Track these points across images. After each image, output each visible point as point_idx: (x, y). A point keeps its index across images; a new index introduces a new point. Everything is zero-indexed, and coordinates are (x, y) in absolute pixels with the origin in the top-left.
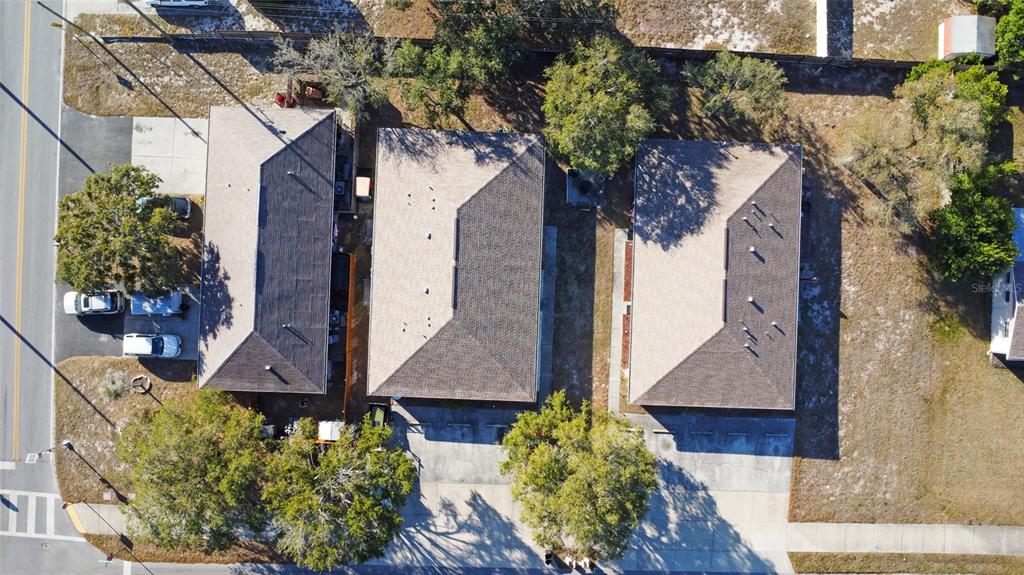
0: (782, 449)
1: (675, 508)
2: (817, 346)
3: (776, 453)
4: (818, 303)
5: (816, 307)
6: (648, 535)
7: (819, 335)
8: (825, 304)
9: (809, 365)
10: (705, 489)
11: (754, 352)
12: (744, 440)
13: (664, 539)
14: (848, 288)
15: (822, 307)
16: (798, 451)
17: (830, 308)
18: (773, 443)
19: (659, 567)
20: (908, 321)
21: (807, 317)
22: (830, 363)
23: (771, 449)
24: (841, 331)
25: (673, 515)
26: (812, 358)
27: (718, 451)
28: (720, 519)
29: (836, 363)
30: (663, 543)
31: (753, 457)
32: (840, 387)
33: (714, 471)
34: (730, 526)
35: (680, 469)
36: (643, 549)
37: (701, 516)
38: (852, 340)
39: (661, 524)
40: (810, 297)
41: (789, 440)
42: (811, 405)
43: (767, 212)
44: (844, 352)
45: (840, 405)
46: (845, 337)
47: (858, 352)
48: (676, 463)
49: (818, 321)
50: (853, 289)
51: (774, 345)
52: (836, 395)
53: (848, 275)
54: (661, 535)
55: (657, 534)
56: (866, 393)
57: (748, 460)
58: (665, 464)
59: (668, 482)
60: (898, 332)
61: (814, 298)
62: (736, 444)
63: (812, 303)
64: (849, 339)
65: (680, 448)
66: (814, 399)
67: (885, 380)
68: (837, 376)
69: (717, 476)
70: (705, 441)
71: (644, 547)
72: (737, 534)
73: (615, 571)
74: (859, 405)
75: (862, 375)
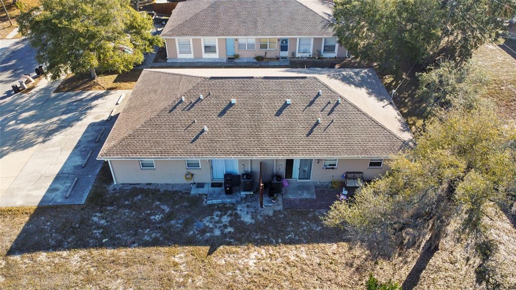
0: (53, 194)
1: (37, 126)
2: (173, 222)
3: (51, 190)
4: (230, 222)
5: (226, 219)
7: (188, 224)
8: (230, 229)
9: (150, 215)
10: (44, 142)
11: (175, 107)
12: (79, 163)
13: (12, 123)
14: (253, 256)
15: (225, 227)
16: (42, 210)
17: (224, 235)
18: (65, 186)
21: (213, 211)
22: (147, 238)
23: (58, 185)
24: (191, 248)
25: (31, 126)
26: (157, 217)
27: (77, 147)
28: (6, 154)
29: (146, 244)
30: (8, 122)
31: (57, 172)
32: (108, 252)
33: (57, 146)
35: (72, 126)
36: (12, 112)
37: (19, 141)
38: (176, 265)
39: (29, 120)
40: (239, 212)
41: (60, 200)
42: (96, 219)
43: (333, 116)
44: (160, 254)
45: (83, 252)
46: (181, 255)
47: (156, 272)
48: (79, 123)
49: (206, 222)
50: (251, 263)
51: (181, 131)
52: (101, 245)
53: (271, 255)
54: (18, 120)
55: (20, 118)
57: (56, 168)
58: (82, 117)
59: (63, 120)
61: (237, 216)
62: (77, 158)
63: (231, 215)
64: (177, 260)
65: (92, 125)
66: (103, 222)
68: (126, 246)
69: (50, 149)
70: (91, 138)
74: (74, 278)
75: (119, 281)
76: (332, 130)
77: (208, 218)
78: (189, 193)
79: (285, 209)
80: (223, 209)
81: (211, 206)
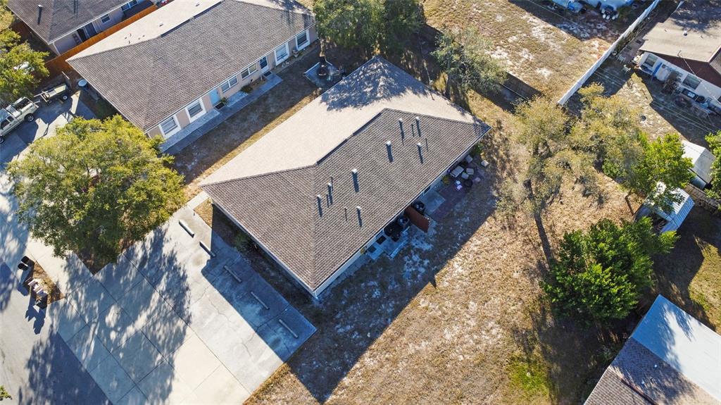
0: (282, 346)
1: (149, 317)
2: (390, 287)
3: (273, 345)
4: (420, 257)
5: (416, 258)
6: (107, 319)
7: (399, 280)
8: (426, 262)
9: (370, 296)
10: (188, 322)
11: (320, 209)
12: (259, 309)
13: (113, 335)
14: (456, 265)
15: (421, 262)
16: (293, 362)
17: (428, 268)
18: (279, 333)
19: (84, 357)
20: (494, 337)
21: (402, 259)
22: (389, 310)
23: (273, 338)
24: (422, 292)
25: (141, 321)
26: (377, 293)
27: (230, 300)
28: (171, 361)
29: (395, 315)
30: (108, 338)
31: (252, 331)
32: (381, 339)
33: (210, 314)
34: (173, 376)
35: (187, 289)
36: (90, 327)
37: (160, 342)
38: (427, 308)
39: (127, 319)
40: (417, 247)
41: (295, 344)
42: (341, 330)
43: (424, 135)
44: (409, 312)
45: (367, 354)
46: (422, 301)
47: (423, 322)
48: (189, 281)
49: (408, 270)
50: (460, 270)
51: (345, 224)
52: (372, 340)
53: (464, 257)
54: (115, 329)
55: (113, 325)
56: (402, 365)
57: (245, 330)
58: (182, 274)
59: (167, 290)
60: (475, 337)
61: (419, 250)
62: (249, 307)
63: (415, 253)
64: (423, 305)
65: (205, 272)
66: (348, 327)
67: (429, 369)
68: (386, 326)
69: (208, 321)
70: (228, 284)
71: (93, 326)
72: (170, 389)
73: (52, 326)
74: (385, 370)
75: (410, 345)
76: (432, 146)
77: (406, 266)
78: (372, 261)
79: (438, 222)
80: (407, 251)
81: (397, 256)
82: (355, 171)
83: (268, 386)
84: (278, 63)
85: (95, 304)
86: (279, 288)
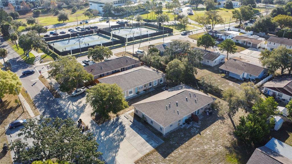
0: (153, 145)
1: (113, 134)
2: (187, 135)
3: (151, 144)
5: (195, 129)
6: (101, 134)
7: (190, 133)
8: (198, 130)
10: (125, 137)
11: (167, 109)
12: (146, 136)
13: (102, 138)
16: (157, 149)
18: (153, 142)
20: (220, 149)
23: (151, 143)
24: (196, 136)
25: (111, 135)
26: (183, 136)
27: (138, 133)
28: (119, 144)
31: (145, 141)
33: (132, 136)
34: (119, 148)
35: (125, 129)
37: (116, 140)
38: (199, 140)
39: (106, 135)
41: (157, 145)
42: (172, 143)
43: (196, 97)
47: (197, 144)
50: (209, 133)
51: (174, 113)
53: (210, 130)
54: (103, 136)
55: (102, 135)
56: (191, 153)
57: (143, 140)
58: (124, 126)
59: (119, 129)
60: (214, 148)
61: (196, 127)
62: (144, 136)
65: (131, 126)
66: (174, 142)
67: (199, 154)
69: (131, 138)
70: (138, 130)
71: (97, 135)
72: (118, 151)
74: (185, 153)
75: (193, 149)
76: (199, 100)
77: (192, 130)
78: (181, 128)
79: (202, 121)
80: (192, 127)
81: (189, 128)
82: (177, 102)
83: (149, 154)
84: (154, 86)
85: (98, 130)
86: (153, 132)
